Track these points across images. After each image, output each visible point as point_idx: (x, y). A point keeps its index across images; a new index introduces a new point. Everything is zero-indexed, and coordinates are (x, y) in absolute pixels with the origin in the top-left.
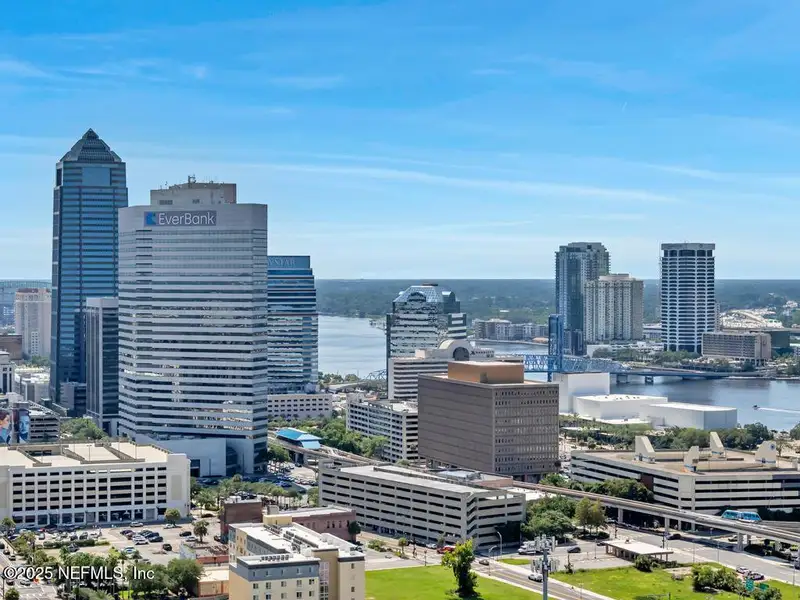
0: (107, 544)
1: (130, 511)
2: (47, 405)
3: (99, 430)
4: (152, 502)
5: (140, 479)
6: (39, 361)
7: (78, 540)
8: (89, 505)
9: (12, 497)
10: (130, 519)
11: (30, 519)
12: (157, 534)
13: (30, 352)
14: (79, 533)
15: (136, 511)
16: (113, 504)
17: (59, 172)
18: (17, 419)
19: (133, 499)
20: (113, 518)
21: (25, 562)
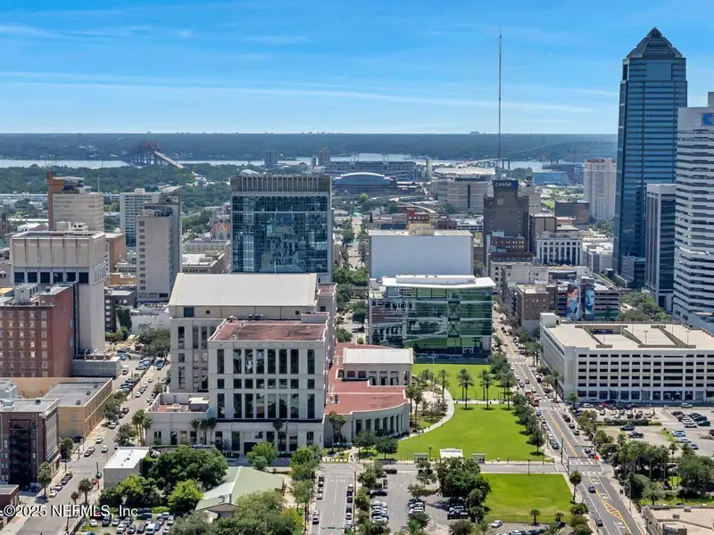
0: (659, 424)
1: (681, 392)
2: (610, 275)
3: (655, 304)
4: (702, 385)
5: (691, 364)
6: (604, 225)
7: (634, 419)
8: (644, 385)
9: (578, 374)
10: (681, 399)
11: (593, 394)
12: (705, 418)
13: (596, 215)
14: (635, 411)
15: (686, 392)
16: (665, 385)
17: (625, 67)
18: (583, 293)
19: (684, 382)
20: (665, 398)
21: (587, 438)
